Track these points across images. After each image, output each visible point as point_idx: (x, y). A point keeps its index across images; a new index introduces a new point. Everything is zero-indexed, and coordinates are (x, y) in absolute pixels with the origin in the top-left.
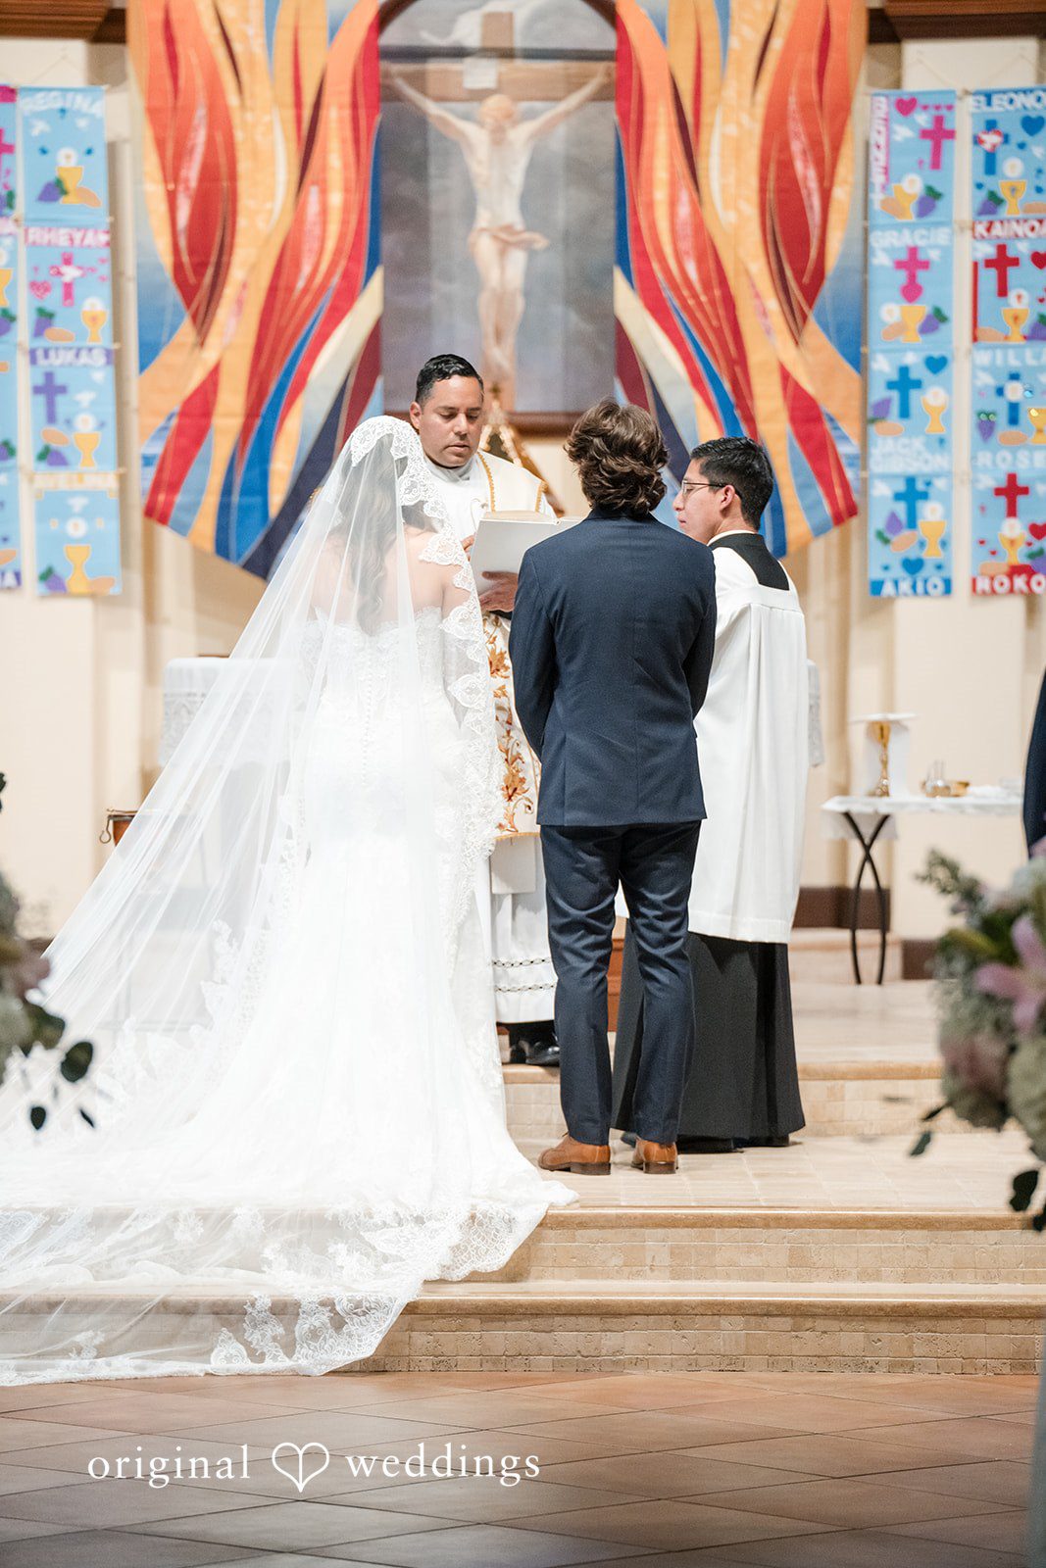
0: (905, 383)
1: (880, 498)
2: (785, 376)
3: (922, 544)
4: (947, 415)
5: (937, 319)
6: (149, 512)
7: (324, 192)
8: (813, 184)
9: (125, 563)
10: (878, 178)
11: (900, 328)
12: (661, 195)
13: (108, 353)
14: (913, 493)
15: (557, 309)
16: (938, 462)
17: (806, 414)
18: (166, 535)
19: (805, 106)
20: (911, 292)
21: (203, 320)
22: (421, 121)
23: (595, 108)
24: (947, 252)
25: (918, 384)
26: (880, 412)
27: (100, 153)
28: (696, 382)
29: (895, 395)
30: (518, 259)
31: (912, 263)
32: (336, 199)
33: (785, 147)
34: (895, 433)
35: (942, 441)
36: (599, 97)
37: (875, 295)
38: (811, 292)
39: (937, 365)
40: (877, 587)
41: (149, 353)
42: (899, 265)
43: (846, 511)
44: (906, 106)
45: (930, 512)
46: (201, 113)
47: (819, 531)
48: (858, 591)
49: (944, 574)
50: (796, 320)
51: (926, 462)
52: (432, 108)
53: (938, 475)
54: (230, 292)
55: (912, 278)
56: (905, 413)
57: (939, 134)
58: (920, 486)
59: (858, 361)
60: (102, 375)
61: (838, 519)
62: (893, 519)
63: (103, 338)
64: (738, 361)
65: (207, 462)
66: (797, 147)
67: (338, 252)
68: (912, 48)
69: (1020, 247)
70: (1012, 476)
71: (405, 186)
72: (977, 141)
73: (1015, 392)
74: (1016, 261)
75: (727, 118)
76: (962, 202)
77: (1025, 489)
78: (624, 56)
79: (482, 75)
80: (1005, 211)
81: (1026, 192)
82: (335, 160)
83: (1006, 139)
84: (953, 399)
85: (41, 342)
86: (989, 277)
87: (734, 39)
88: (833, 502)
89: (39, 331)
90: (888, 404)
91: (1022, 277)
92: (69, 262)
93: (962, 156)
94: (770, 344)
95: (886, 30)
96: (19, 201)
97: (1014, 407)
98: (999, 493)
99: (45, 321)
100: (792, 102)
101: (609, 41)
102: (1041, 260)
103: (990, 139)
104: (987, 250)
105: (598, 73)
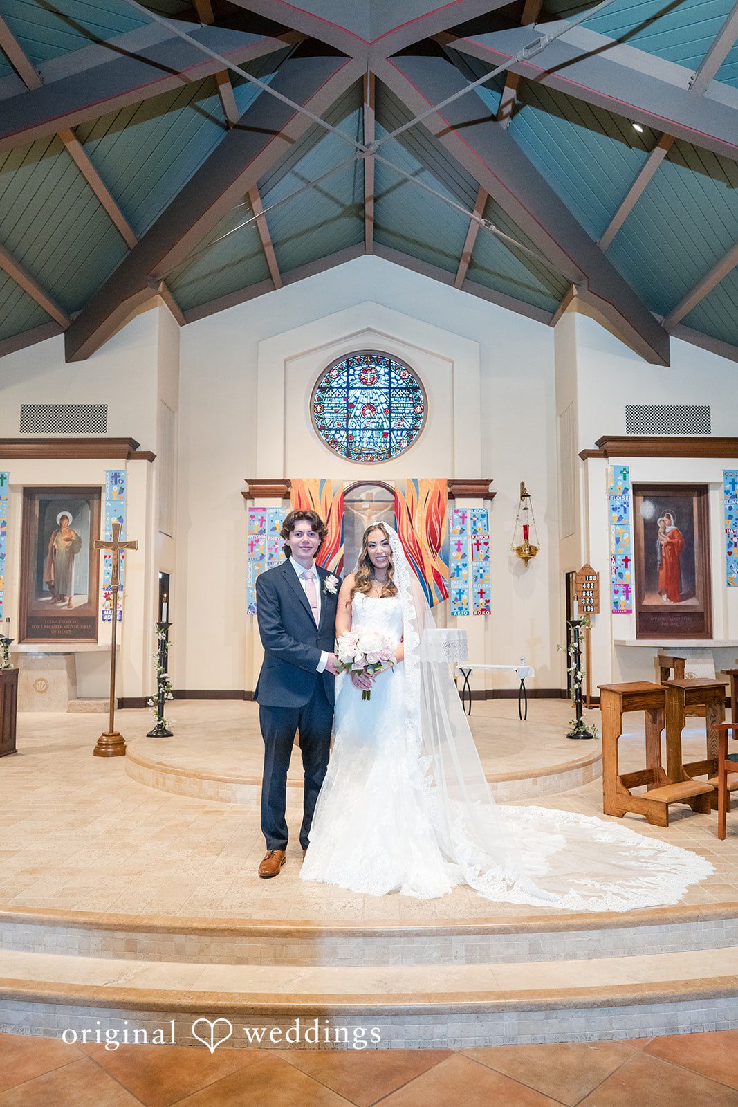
0: (458, 569)
1: (453, 594)
2: (432, 567)
3: (462, 604)
4: (467, 575)
5: (464, 556)
7: (331, 528)
8: (437, 527)
10: (451, 526)
11: (457, 557)
12: (405, 529)
14: (460, 593)
16: (466, 586)
17: (437, 576)
19: (435, 511)
20: (459, 550)
22: (353, 514)
23: (389, 512)
24: (466, 541)
25: (461, 569)
26: (452, 576)
29: (456, 572)
31: (459, 544)
32: (334, 530)
33: (431, 519)
34: (457, 580)
35: (466, 582)
36: (391, 509)
37: (451, 551)
38: (437, 550)
39: (465, 565)
40: (453, 613)
42: (456, 544)
43: (446, 597)
44: (456, 512)
45: (464, 597)
47: (440, 601)
48: (449, 614)
49: (467, 610)
50: (434, 555)
51: (463, 586)
52: (355, 512)
53: (466, 589)
55: (459, 547)
56: (458, 576)
57: (464, 517)
58: (462, 591)
59: (448, 564)
61: (445, 598)
62: (456, 598)
64: (422, 564)
66: (433, 520)
67: (334, 541)
68: (457, 500)
69: (482, 541)
70: (481, 590)
71: (349, 528)
72: (472, 519)
73: (481, 571)
74: (481, 544)
75: (419, 513)
76: (469, 531)
77: (484, 593)
78: (396, 501)
79: (366, 505)
80: (478, 534)
81: (482, 529)
82: (334, 521)
83: (478, 519)
84: (468, 573)
85: (270, 561)
86: (475, 547)
87: (420, 498)
88: (443, 595)
89: (270, 559)
90: (454, 573)
91: (482, 547)
92: (276, 544)
93: (469, 522)
94: (430, 561)
95: (452, 496)
96: (266, 531)
97: (481, 575)
98: (479, 593)
99: (271, 556)
100: (433, 510)
101: (393, 498)
102: (486, 544)
103: (474, 519)
104: (475, 542)
105: (391, 505)
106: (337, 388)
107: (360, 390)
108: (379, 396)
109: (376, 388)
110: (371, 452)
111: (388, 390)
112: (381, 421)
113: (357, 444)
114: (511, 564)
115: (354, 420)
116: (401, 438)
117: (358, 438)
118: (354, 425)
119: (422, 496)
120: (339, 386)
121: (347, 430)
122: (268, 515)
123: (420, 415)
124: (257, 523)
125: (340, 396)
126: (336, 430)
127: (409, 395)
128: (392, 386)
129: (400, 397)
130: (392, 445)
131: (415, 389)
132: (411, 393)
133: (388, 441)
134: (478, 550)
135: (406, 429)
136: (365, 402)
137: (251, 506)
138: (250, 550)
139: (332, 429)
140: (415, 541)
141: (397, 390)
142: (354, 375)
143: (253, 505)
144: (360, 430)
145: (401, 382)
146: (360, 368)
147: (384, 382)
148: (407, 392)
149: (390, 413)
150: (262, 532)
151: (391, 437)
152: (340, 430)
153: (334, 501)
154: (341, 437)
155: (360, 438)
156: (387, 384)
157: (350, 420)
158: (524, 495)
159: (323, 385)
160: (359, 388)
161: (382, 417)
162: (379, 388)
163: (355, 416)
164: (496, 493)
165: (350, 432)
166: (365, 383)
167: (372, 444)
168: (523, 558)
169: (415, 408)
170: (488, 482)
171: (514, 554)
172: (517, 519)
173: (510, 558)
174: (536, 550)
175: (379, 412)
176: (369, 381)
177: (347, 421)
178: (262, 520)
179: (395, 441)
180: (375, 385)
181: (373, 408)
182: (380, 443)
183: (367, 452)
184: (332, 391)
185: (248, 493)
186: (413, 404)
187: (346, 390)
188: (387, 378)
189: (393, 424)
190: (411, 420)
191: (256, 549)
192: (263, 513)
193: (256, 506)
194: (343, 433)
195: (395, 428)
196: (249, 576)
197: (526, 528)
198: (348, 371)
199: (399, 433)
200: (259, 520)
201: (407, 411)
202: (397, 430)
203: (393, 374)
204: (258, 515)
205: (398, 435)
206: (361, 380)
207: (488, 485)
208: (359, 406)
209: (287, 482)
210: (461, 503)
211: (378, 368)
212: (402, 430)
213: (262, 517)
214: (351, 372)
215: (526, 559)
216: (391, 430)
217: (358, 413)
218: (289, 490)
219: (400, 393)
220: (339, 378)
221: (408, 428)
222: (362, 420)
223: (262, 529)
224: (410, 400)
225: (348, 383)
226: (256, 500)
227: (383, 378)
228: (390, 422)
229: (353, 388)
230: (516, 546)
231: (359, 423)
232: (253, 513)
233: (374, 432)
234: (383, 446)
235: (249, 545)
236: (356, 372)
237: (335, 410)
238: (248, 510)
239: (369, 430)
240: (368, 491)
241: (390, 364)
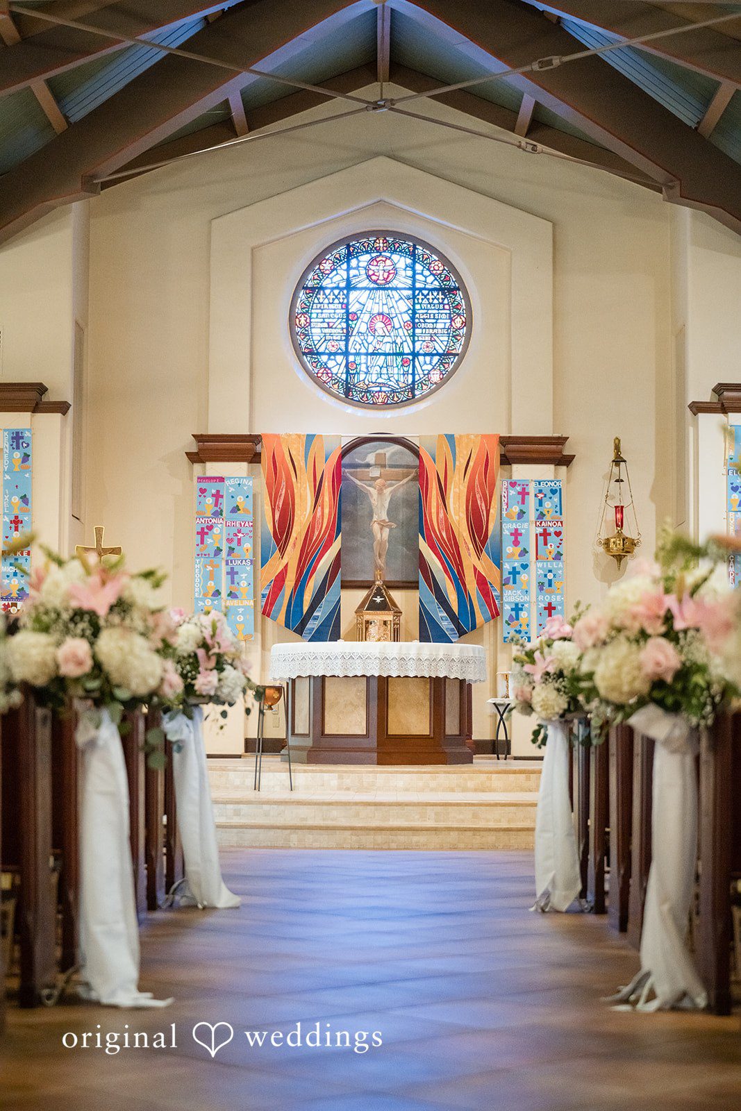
0: (514, 572)
1: (507, 610)
2: (475, 569)
3: (521, 625)
4: (528, 583)
5: (524, 552)
6: (264, 613)
7: (323, 509)
8: (484, 508)
9: (255, 630)
10: (504, 507)
11: (513, 554)
12: (434, 510)
13: (251, 561)
14: (517, 608)
15: (400, 547)
16: (526, 598)
17: (482, 582)
18: (269, 620)
19: (481, 484)
20: (516, 543)
21: (282, 550)
22: (356, 486)
23: (411, 483)
24: (527, 530)
25: (519, 573)
26: (506, 582)
27: (251, 497)
28: (446, 571)
29: (511, 576)
30: (386, 531)
31: (516, 534)
32: (327, 511)
33: (474, 497)
34: (511, 589)
35: (527, 591)
36: (413, 480)
37: (504, 544)
38: (483, 542)
39: (525, 567)
40: (505, 639)
41: (264, 561)
42: (512, 534)
43: (496, 614)
44: (513, 484)
45: (523, 614)
46: (284, 483)
47: (487, 621)
48: (500, 640)
49: (528, 635)
50: (479, 551)
51: (522, 598)
52: (359, 483)
53: (526, 603)
54: (292, 541)
55: (516, 538)
56: (514, 582)
57: (524, 493)
58: (520, 606)
59: (499, 565)
60: (249, 568)
61: (493, 617)
62: (511, 617)
63: (249, 556)
64: (460, 564)
65: (283, 596)
66: (478, 496)
67: (327, 527)
68: (515, 467)
69: (551, 530)
70: (550, 604)
71: (350, 508)
72: (536, 496)
73: (550, 576)
74: (550, 534)
75: (455, 487)
76: (532, 515)
77: (554, 608)
78: (421, 465)
79: (375, 472)
80: (545, 519)
81: (552, 513)
82: (327, 499)
83: (545, 496)
84: (530, 578)
85: (230, 558)
86: (541, 539)
87: (457, 463)
88: (491, 611)
89: (229, 555)
90: (509, 578)
91: (552, 539)
92: (239, 531)
93: (531, 501)
94: (470, 559)
95: (506, 460)
96: (224, 514)
97: (550, 581)
98: (545, 608)
99: (231, 550)
100: (477, 482)
101: (417, 462)
102: (558, 534)
103: (540, 496)
104: (540, 530)
105: (413, 473)
106: (333, 289)
107: (368, 292)
108: (396, 302)
109: (392, 289)
110: (384, 389)
111: (410, 292)
112: (399, 341)
113: (362, 377)
114: (597, 565)
115: (357, 339)
116: (430, 367)
117: (363, 368)
118: (358, 347)
119: (461, 462)
120: (335, 285)
121: (346, 354)
122: (227, 488)
123: (461, 331)
124: (210, 501)
125: (336, 301)
126: (330, 354)
127: (443, 299)
128: (418, 285)
129: (430, 303)
130: (417, 378)
131: (452, 290)
132: (446, 297)
133: (411, 371)
134: (546, 544)
135: (438, 354)
136: (376, 311)
137: (202, 476)
138: (199, 542)
139: (323, 353)
140: (450, 530)
141: (425, 292)
142: (358, 268)
143: (205, 473)
144: (367, 354)
145: (431, 279)
146: (366, 257)
147: (405, 280)
148: (441, 296)
149: (414, 328)
150: (218, 514)
151: (414, 366)
152: (335, 354)
153: (326, 468)
154: (337, 366)
155: (367, 367)
156: (410, 282)
157: (352, 339)
158: (618, 461)
159: (310, 284)
160: (366, 288)
161: (401, 334)
162: (396, 289)
163: (358, 333)
164: (575, 456)
165: (351, 358)
166: (375, 282)
167: (386, 377)
168: (613, 556)
169: (452, 320)
170: (561, 441)
171: (601, 549)
172: (607, 496)
173: (596, 555)
174: (633, 544)
175: (397, 326)
176: (381, 278)
177: (347, 341)
178: (218, 496)
179: (420, 372)
180: (390, 285)
181: (387, 319)
182: (398, 376)
183: (378, 389)
184: (324, 294)
185: (197, 454)
186: (450, 314)
187: (345, 292)
188: (410, 273)
189: (418, 345)
190: (446, 339)
191: (208, 540)
192: (218, 485)
193: (208, 474)
194: (339, 358)
195: (421, 352)
196: (197, 580)
197: (619, 509)
198: (348, 262)
199: (428, 359)
200: (213, 495)
201: (440, 326)
202: (425, 355)
203: (419, 267)
204: (212, 488)
205: (425, 363)
206: (369, 277)
207: (563, 444)
208: (366, 318)
209: (256, 439)
210: (521, 472)
211: (395, 257)
212: (432, 355)
213: (218, 491)
214: (354, 262)
215: (619, 558)
216: (415, 355)
217: (363, 328)
218: (258, 448)
219: (430, 297)
220: (335, 272)
221: (441, 351)
222: (370, 339)
223: (217, 508)
224: (444, 309)
225: (348, 281)
226: (209, 464)
227: (403, 273)
228: (414, 342)
229: (355, 288)
230: (604, 537)
231: (366, 345)
232: (204, 485)
233: (389, 358)
234: (402, 379)
235: (198, 533)
236: (361, 264)
237: (328, 323)
238: (195, 479)
239: (380, 354)
240: (377, 452)
241: (414, 251)
